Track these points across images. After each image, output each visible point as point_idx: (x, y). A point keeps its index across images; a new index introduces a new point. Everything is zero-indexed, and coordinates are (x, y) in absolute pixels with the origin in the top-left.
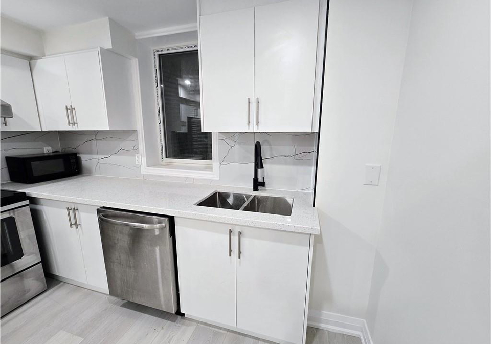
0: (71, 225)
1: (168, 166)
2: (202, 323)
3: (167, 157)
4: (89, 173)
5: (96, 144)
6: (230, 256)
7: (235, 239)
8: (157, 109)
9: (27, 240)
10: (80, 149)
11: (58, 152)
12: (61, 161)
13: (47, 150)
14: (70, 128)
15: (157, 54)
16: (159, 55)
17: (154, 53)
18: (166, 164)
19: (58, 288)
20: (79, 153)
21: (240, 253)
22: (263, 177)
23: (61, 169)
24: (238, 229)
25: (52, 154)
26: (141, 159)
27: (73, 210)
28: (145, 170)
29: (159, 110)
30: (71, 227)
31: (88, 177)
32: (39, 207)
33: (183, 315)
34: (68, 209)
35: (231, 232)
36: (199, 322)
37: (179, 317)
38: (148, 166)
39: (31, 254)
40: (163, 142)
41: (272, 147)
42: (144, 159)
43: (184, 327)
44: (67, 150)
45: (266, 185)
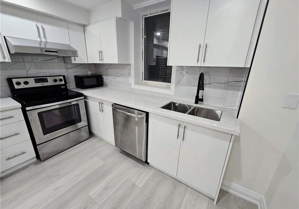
0: (100, 110)
1: (145, 85)
2: (158, 170)
3: (145, 80)
4: (107, 86)
5: (111, 71)
6: (178, 138)
7: (182, 130)
8: (142, 51)
9: (83, 115)
10: (103, 73)
11: (94, 74)
12: (95, 79)
13: (89, 73)
14: (100, 62)
15: (144, 17)
16: (145, 18)
17: (142, 17)
18: (144, 83)
19: (94, 138)
20: (103, 75)
21: (184, 138)
22: (203, 96)
23: (95, 83)
24: (184, 124)
25: (91, 75)
26: (132, 80)
27: (101, 103)
28: (134, 86)
29: (143, 52)
30: (100, 111)
31: (106, 88)
32: (87, 100)
33: (148, 163)
34: (99, 103)
35: (179, 125)
36: (156, 169)
37: (146, 164)
38: (135, 84)
39: (84, 121)
40: (143, 71)
41: (211, 76)
42: (133, 80)
43: (148, 169)
44: (97, 73)
45: (204, 101)
